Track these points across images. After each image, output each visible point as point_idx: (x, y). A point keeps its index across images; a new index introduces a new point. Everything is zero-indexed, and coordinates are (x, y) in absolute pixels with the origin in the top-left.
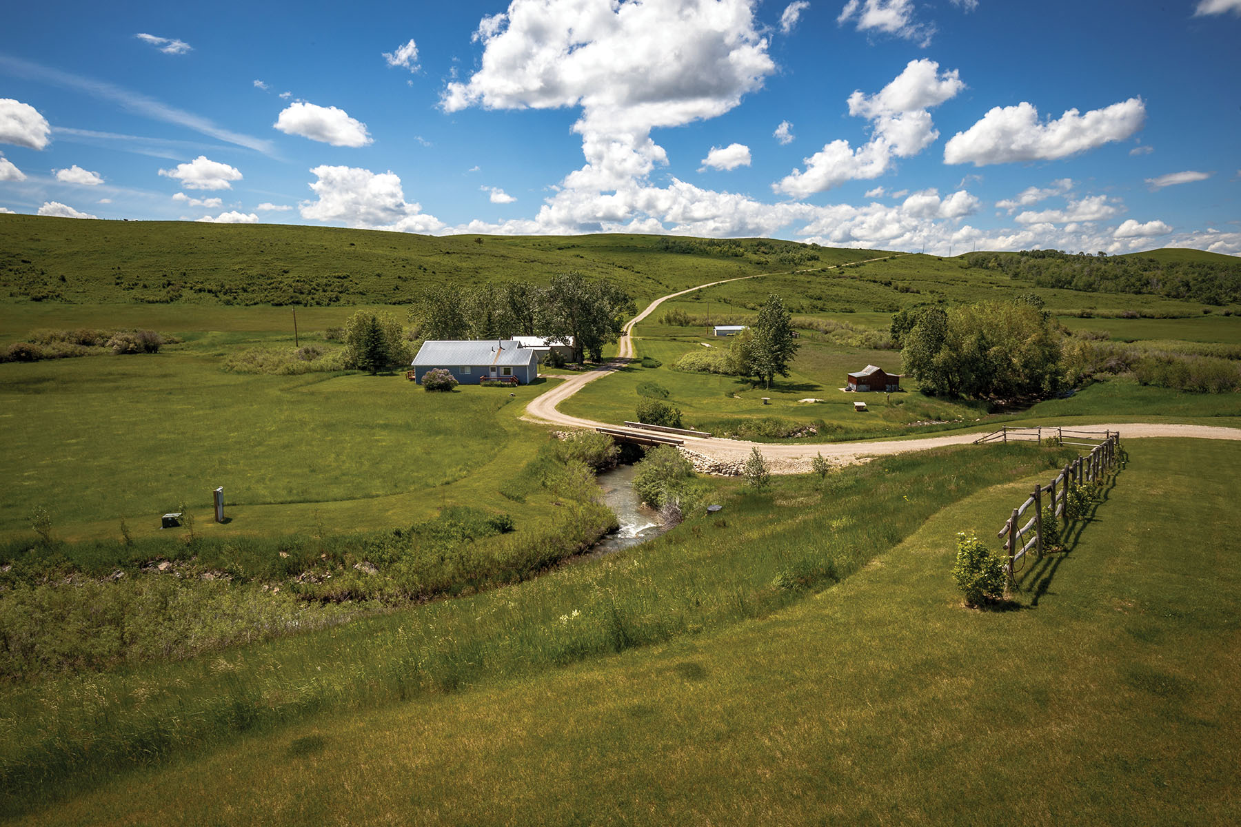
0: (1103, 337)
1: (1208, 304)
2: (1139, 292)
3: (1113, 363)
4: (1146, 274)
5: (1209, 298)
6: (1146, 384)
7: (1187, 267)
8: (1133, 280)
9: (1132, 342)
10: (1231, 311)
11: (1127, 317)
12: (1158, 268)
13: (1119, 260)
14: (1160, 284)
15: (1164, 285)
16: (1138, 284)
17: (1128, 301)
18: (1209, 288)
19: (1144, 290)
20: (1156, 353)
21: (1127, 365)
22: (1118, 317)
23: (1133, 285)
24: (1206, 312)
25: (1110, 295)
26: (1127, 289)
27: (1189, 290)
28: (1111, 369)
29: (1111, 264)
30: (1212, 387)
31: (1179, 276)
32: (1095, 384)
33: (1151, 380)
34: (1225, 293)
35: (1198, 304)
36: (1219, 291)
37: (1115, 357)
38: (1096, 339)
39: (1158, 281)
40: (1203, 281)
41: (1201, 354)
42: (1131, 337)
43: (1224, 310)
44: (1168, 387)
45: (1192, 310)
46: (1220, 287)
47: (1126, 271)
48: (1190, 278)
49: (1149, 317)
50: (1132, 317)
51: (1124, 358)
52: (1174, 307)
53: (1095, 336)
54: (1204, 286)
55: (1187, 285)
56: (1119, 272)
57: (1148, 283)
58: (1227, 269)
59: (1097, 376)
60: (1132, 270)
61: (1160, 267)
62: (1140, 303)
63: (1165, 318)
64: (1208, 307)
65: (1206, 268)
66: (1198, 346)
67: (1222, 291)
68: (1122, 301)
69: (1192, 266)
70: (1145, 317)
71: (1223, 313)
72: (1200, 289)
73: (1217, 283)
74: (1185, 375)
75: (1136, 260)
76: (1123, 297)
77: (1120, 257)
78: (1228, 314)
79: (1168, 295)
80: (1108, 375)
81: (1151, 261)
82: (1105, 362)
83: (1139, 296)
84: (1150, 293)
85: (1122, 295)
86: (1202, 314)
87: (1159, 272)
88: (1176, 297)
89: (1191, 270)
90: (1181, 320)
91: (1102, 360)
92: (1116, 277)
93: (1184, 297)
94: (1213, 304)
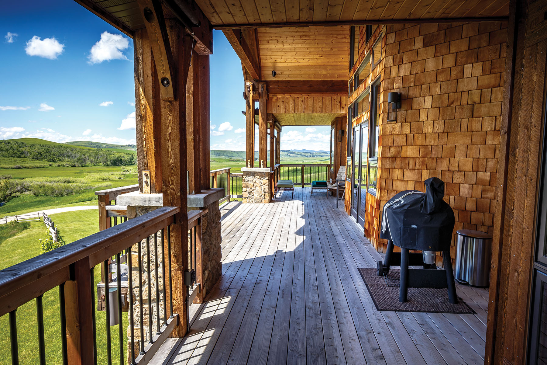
0: (9, 178)
1: (50, 162)
2: (19, 157)
3: (19, 188)
4: (21, 149)
5: (50, 159)
6: (37, 196)
7: (38, 146)
8: (16, 151)
9: (23, 179)
10: (60, 164)
11: (17, 168)
12: (26, 146)
13: (7, 142)
14: (29, 153)
15: (30, 154)
16: (18, 153)
17: (16, 161)
18: (49, 155)
19: (22, 156)
20: (37, 183)
21: (25, 189)
22: (12, 168)
23: (17, 154)
24: (50, 165)
25: (6, 158)
26: (14, 155)
27: (41, 156)
28: (19, 191)
29: (3, 144)
30: (65, 193)
31: (36, 150)
32: (14, 198)
33: (39, 194)
34: (56, 157)
35: (46, 162)
36: (54, 157)
37: (20, 186)
38: (6, 178)
39: (28, 152)
40: (47, 152)
41: (55, 182)
42: (22, 176)
43: (57, 164)
44: (47, 196)
45: (44, 165)
46: (54, 155)
47: (11, 147)
48: (41, 151)
49: (27, 168)
50: (19, 168)
51: (23, 186)
52: (37, 163)
53: (5, 177)
54: (47, 154)
55: (40, 154)
56: (8, 147)
57: (23, 153)
58: (54, 147)
59: (14, 194)
60: (15, 146)
61: (27, 146)
62: (21, 162)
63: (34, 168)
64: (51, 163)
65: (46, 147)
66: (53, 179)
67: (55, 156)
68: (12, 161)
69: (40, 146)
70: (25, 168)
71: (57, 165)
72: (46, 156)
73: (52, 153)
74: (53, 190)
75: (15, 142)
76: (13, 159)
77: (7, 140)
78: (59, 166)
79: (33, 158)
80: (19, 194)
81: (22, 143)
82: (15, 188)
83: (20, 159)
84: (25, 157)
85: (12, 158)
86: (49, 166)
87: (27, 148)
88: (37, 159)
89: (40, 147)
90: (41, 169)
91: (14, 187)
92: (7, 150)
93: (40, 159)
94: (52, 162)
